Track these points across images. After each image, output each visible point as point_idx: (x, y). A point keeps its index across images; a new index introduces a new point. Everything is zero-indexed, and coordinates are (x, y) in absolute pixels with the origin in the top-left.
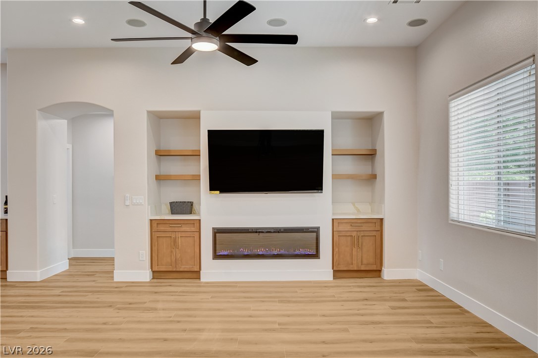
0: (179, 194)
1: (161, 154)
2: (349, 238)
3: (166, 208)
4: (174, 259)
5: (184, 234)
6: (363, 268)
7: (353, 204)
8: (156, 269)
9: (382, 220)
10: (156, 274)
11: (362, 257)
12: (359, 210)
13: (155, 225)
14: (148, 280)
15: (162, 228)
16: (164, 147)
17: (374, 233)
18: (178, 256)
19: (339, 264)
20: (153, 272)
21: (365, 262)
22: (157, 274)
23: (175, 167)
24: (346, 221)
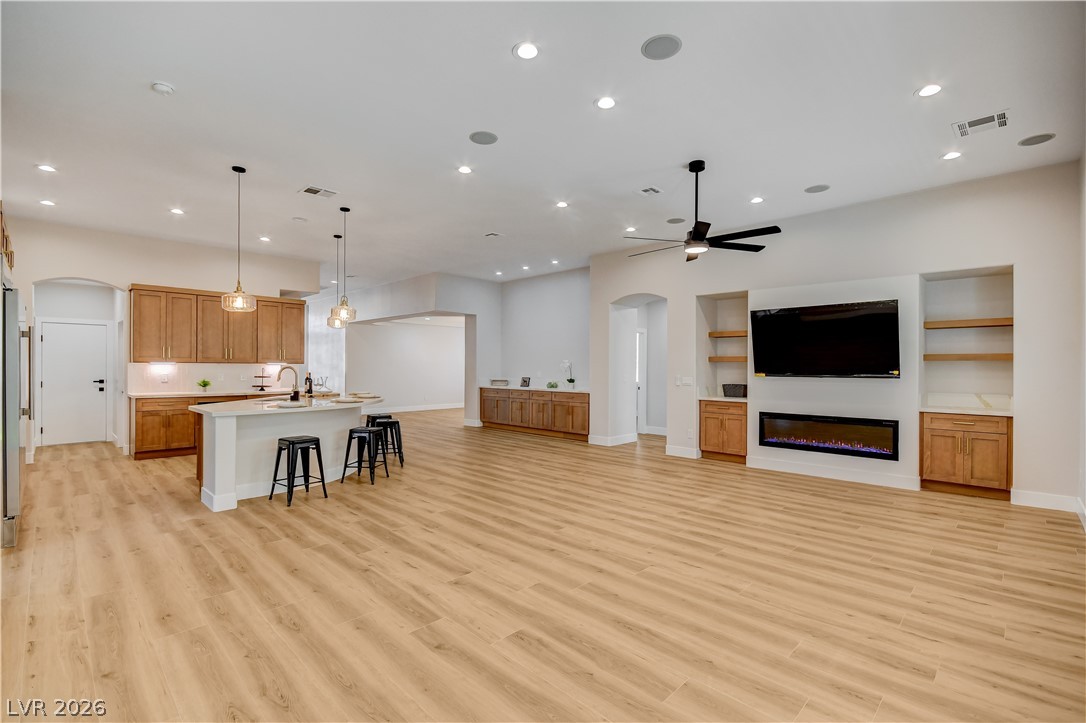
0: (731, 376)
1: (716, 336)
2: (950, 440)
3: (720, 391)
4: (721, 440)
5: (731, 417)
6: (974, 483)
7: (978, 395)
8: (704, 448)
9: (1010, 419)
10: (705, 454)
11: (972, 467)
12: (988, 404)
13: (703, 406)
14: (695, 458)
15: (709, 409)
16: (721, 327)
17: (995, 437)
18: (726, 437)
19: (931, 472)
20: (703, 451)
21: (977, 474)
22: (707, 454)
23: (730, 349)
24: (945, 416)
